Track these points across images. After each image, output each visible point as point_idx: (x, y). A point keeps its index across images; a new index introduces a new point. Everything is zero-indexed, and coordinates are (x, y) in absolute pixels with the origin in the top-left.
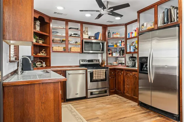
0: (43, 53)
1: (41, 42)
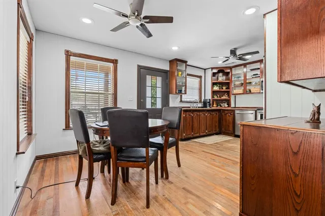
0: (225, 96)
1: (224, 88)
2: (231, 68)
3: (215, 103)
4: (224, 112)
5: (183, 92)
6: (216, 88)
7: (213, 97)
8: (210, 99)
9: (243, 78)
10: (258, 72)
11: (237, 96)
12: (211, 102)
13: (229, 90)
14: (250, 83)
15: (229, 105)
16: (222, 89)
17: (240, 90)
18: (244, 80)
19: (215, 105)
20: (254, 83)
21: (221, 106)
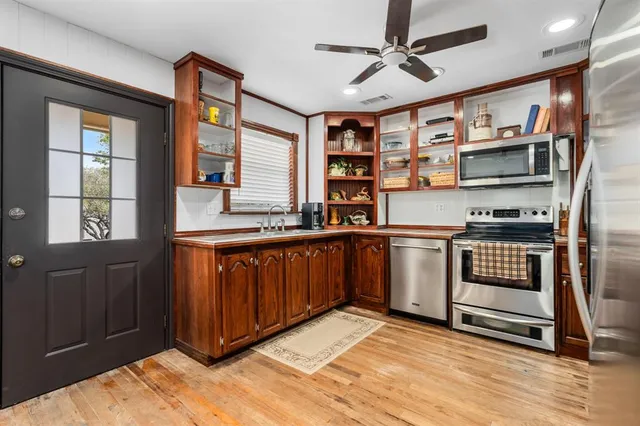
0: (362, 195)
1: (359, 172)
2: (376, 117)
3: (334, 215)
4: (359, 241)
5: (228, 179)
6: (338, 172)
7: (329, 198)
8: (319, 205)
9: (409, 146)
10: (449, 129)
11: (392, 196)
12: (324, 213)
13: (371, 178)
14: (427, 159)
15: (372, 219)
16: (355, 174)
17: (402, 181)
18: (412, 149)
19: (334, 221)
20: (436, 161)
21: (351, 223)
